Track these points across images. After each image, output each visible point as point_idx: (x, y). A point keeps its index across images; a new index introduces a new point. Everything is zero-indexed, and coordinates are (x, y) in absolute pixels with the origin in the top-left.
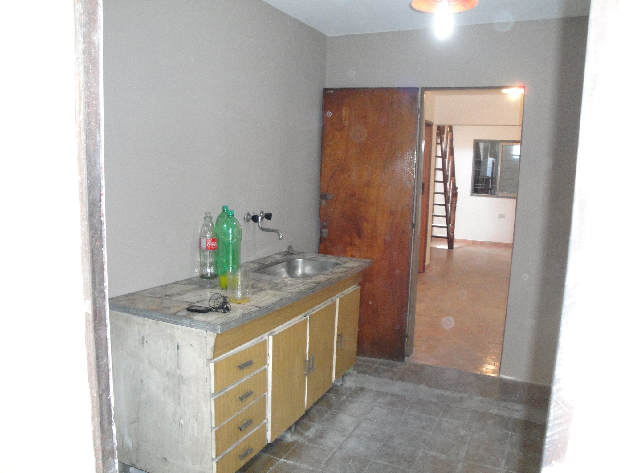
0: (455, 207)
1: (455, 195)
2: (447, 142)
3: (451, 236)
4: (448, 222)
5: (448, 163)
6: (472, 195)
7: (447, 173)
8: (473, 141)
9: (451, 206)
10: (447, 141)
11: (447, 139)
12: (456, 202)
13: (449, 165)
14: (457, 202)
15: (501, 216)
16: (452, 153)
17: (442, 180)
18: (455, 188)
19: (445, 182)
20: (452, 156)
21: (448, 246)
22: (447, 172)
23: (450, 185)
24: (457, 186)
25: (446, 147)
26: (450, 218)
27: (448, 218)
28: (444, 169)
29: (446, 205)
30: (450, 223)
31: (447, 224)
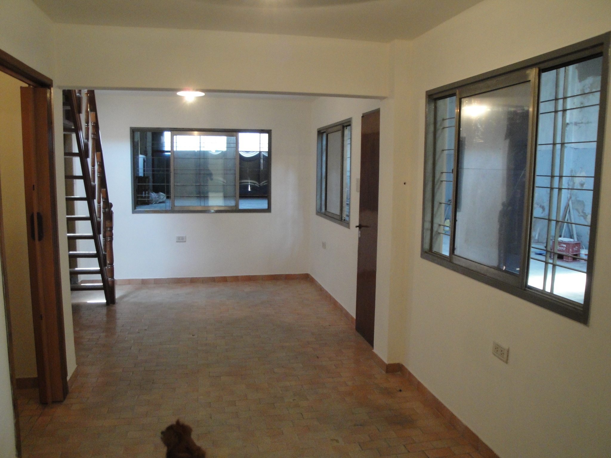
0: (111, 236)
1: (109, 216)
2: (87, 129)
3: (110, 283)
4: (102, 263)
5: (93, 165)
6: (134, 211)
7: (92, 183)
8: (129, 129)
9: (104, 237)
10: (88, 125)
11: (87, 122)
12: (111, 228)
13: (94, 168)
14: (114, 228)
15: (181, 240)
16: (98, 147)
17: (84, 195)
18: (108, 205)
19: (90, 198)
20: (99, 153)
21: (107, 299)
22: (92, 180)
23: (99, 202)
24: (110, 201)
25: (87, 138)
26: (105, 256)
27: (102, 256)
28: (86, 177)
29: (95, 237)
30: (105, 265)
31: (100, 265)
